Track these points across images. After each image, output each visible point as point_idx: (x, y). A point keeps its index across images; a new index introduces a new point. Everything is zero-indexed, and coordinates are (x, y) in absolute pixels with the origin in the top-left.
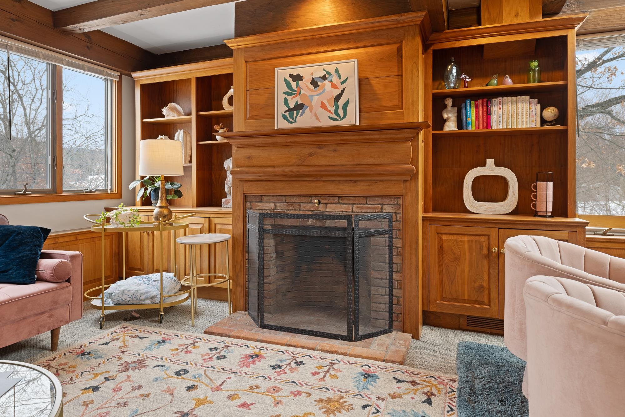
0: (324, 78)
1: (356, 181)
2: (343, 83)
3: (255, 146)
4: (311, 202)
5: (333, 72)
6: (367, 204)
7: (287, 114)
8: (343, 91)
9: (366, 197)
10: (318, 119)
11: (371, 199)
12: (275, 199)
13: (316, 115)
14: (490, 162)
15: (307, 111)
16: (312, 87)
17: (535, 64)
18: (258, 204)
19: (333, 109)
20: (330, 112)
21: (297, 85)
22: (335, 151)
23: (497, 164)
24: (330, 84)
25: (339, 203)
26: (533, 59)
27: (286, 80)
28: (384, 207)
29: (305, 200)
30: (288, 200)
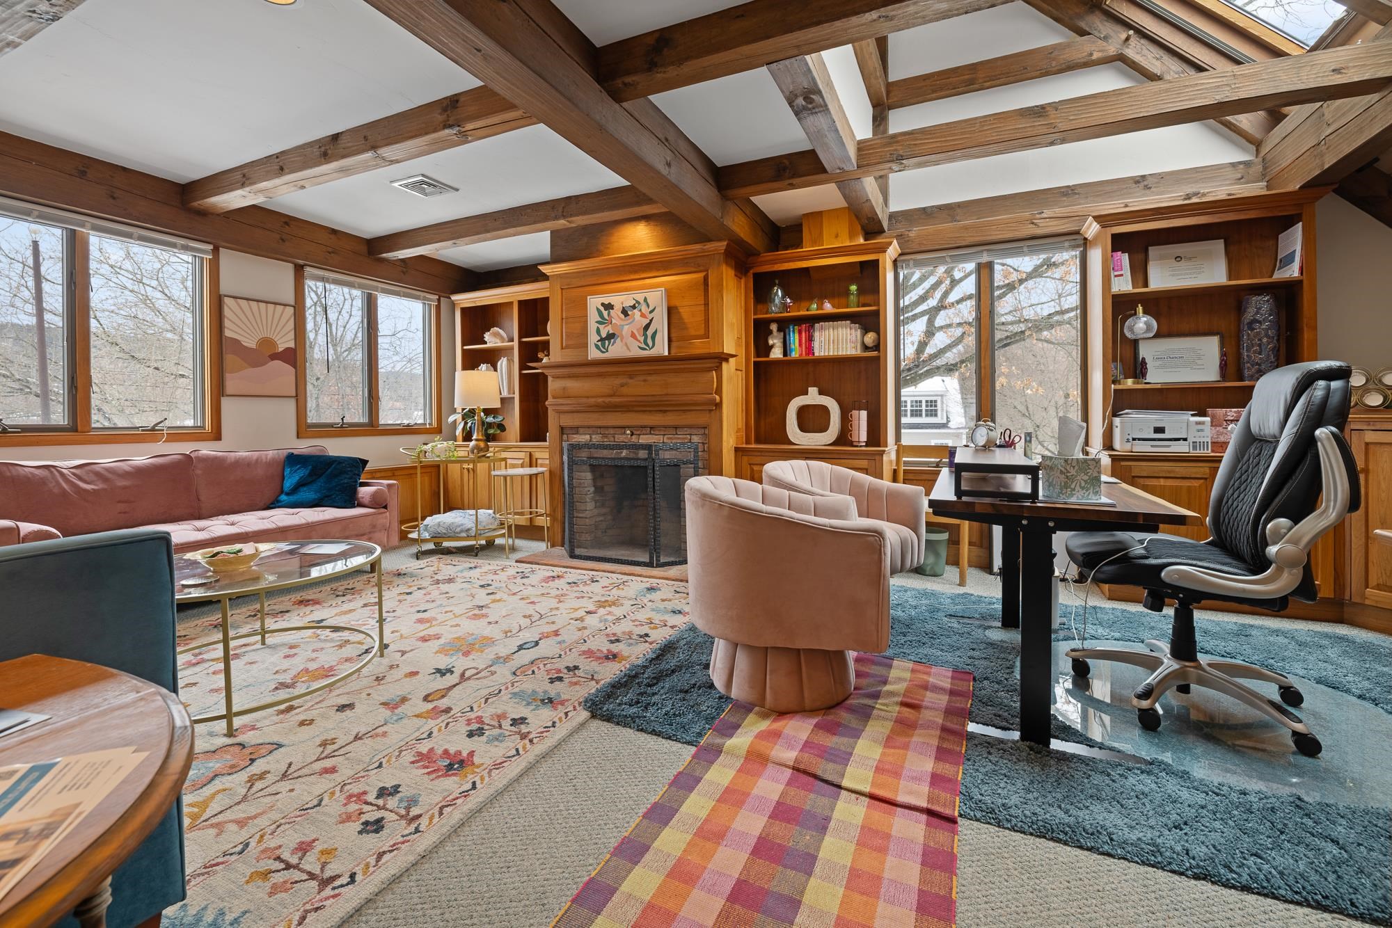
0: (634, 307)
1: (665, 411)
2: (651, 312)
3: (570, 377)
4: (625, 433)
5: (642, 301)
6: (677, 434)
7: (599, 343)
8: (651, 321)
9: (676, 428)
10: (628, 349)
11: (681, 429)
12: (590, 431)
13: (626, 345)
14: (813, 390)
15: (618, 340)
16: (622, 316)
17: (854, 287)
18: (575, 436)
19: (642, 339)
20: (639, 341)
21: (609, 314)
22: (645, 381)
23: (819, 393)
24: (639, 313)
25: (651, 434)
27: (598, 309)
28: (693, 437)
29: (619, 431)
30: (603, 431)
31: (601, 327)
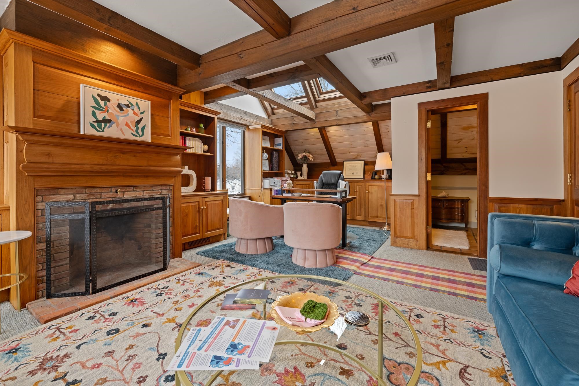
0: (128, 106)
1: (147, 177)
2: (142, 113)
3: (55, 145)
4: (111, 191)
5: (134, 104)
6: (152, 190)
7: (95, 124)
8: (142, 119)
9: (152, 186)
10: (123, 133)
11: (155, 187)
12: (74, 191)
13: (121, 130)
14: (186, 167)
15: (114, 125)
16: (118, 110)
17: (202, 125)
18: (53, 196)
19: (135, 129)
20: (132, 130)
21: (105, 104)
22: (135, 156)
23: (189, 169)
24: (133, 112)
25: (133, 191)
26: (201, 123)
27: (93, 97)
28: (163, 191)
29: (105, 190)
30: (87, 191)
31: (97, 112)
